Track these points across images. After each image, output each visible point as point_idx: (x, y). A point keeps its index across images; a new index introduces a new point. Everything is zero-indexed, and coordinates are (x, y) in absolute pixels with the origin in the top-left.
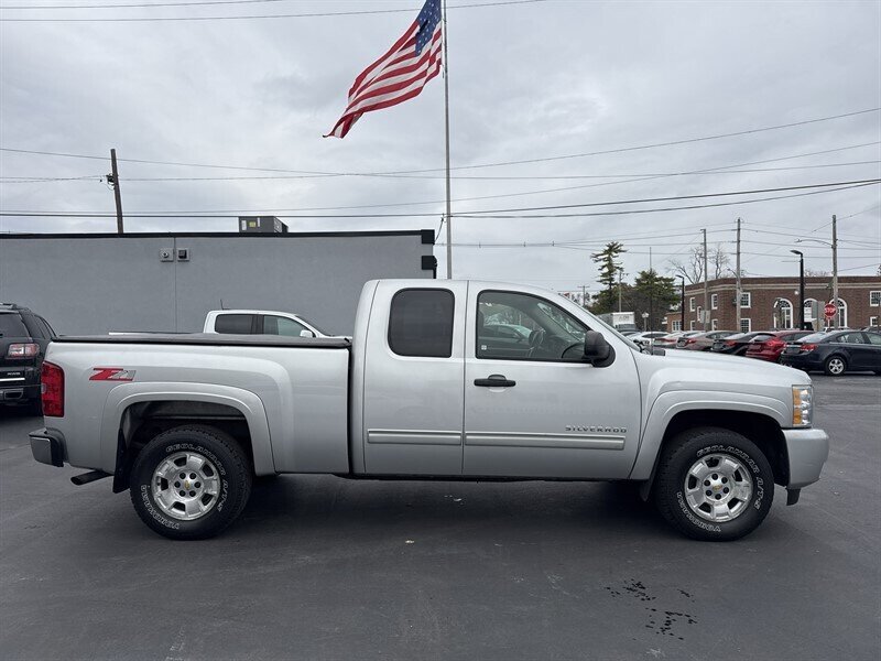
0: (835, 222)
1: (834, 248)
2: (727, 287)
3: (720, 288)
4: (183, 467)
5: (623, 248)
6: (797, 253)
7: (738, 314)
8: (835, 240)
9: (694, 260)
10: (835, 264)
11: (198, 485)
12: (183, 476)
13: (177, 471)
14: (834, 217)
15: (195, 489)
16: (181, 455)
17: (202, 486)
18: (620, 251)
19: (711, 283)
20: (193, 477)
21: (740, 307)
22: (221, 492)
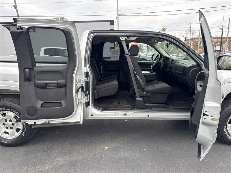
0: (229, 20)
1: (228, 28)
2: (196, 40)
3: (194, 41)
4: (6, 117)
5: (167, 29)
6: (221, 29)
7: (198, 48)
8: (229, 26)
9: (186, 33)
10: (228, 33)
11: (13, 124)
12: (6, 121)
13: (3, 119)
14: (230, 19)
15: (12, 126)
16: (4, 112)
17: (15, 125)
18: (166, 30)
19: (191, 39)
20: (10, 121)
21: (199, 46)
22: (23, 128)
